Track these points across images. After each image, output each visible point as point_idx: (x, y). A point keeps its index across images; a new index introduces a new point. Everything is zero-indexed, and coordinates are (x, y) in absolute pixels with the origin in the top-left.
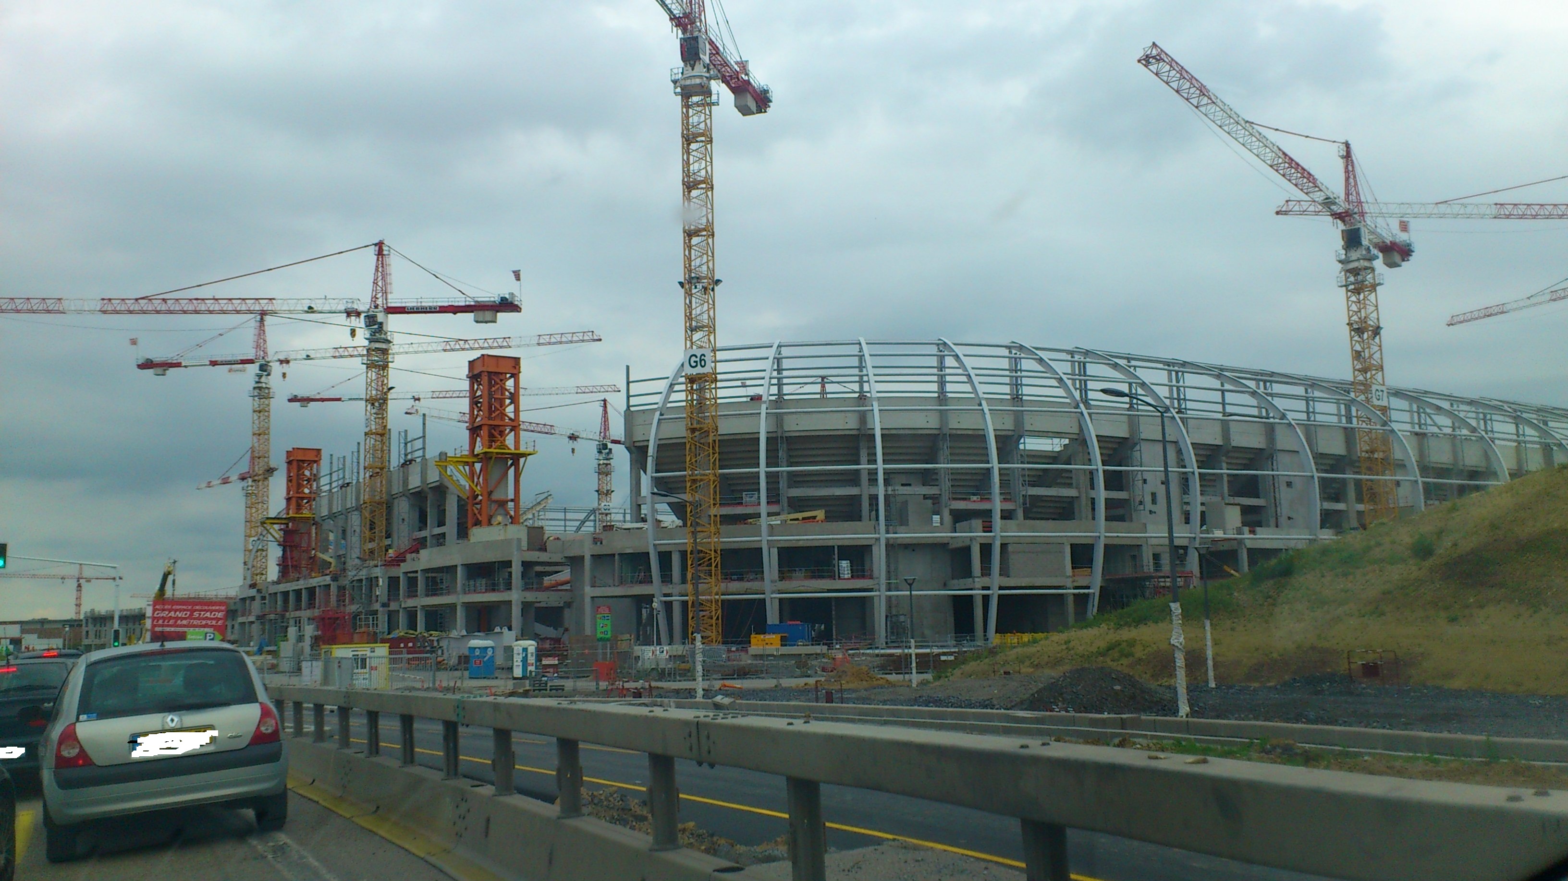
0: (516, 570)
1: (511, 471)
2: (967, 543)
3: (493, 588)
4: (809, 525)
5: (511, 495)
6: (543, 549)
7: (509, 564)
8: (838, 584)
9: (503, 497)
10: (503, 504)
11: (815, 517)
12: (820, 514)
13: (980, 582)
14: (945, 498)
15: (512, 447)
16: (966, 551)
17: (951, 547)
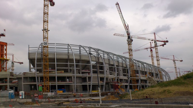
0: (8, 80)
1: (5, 63)
2: (86, 77)
3: (3, 83)
4: (62, 73)
5: (5, 67)
6: (13, 76)
7: (7, 79)
8: (67, 83)
9: (3, 67)
10: (4, 68)
11: (62, 72)
12: (63, 71)
13: (88, 83)
14: (81, 70)
15: (5, 58)
16: (86, 78)
17: (82, 77)
